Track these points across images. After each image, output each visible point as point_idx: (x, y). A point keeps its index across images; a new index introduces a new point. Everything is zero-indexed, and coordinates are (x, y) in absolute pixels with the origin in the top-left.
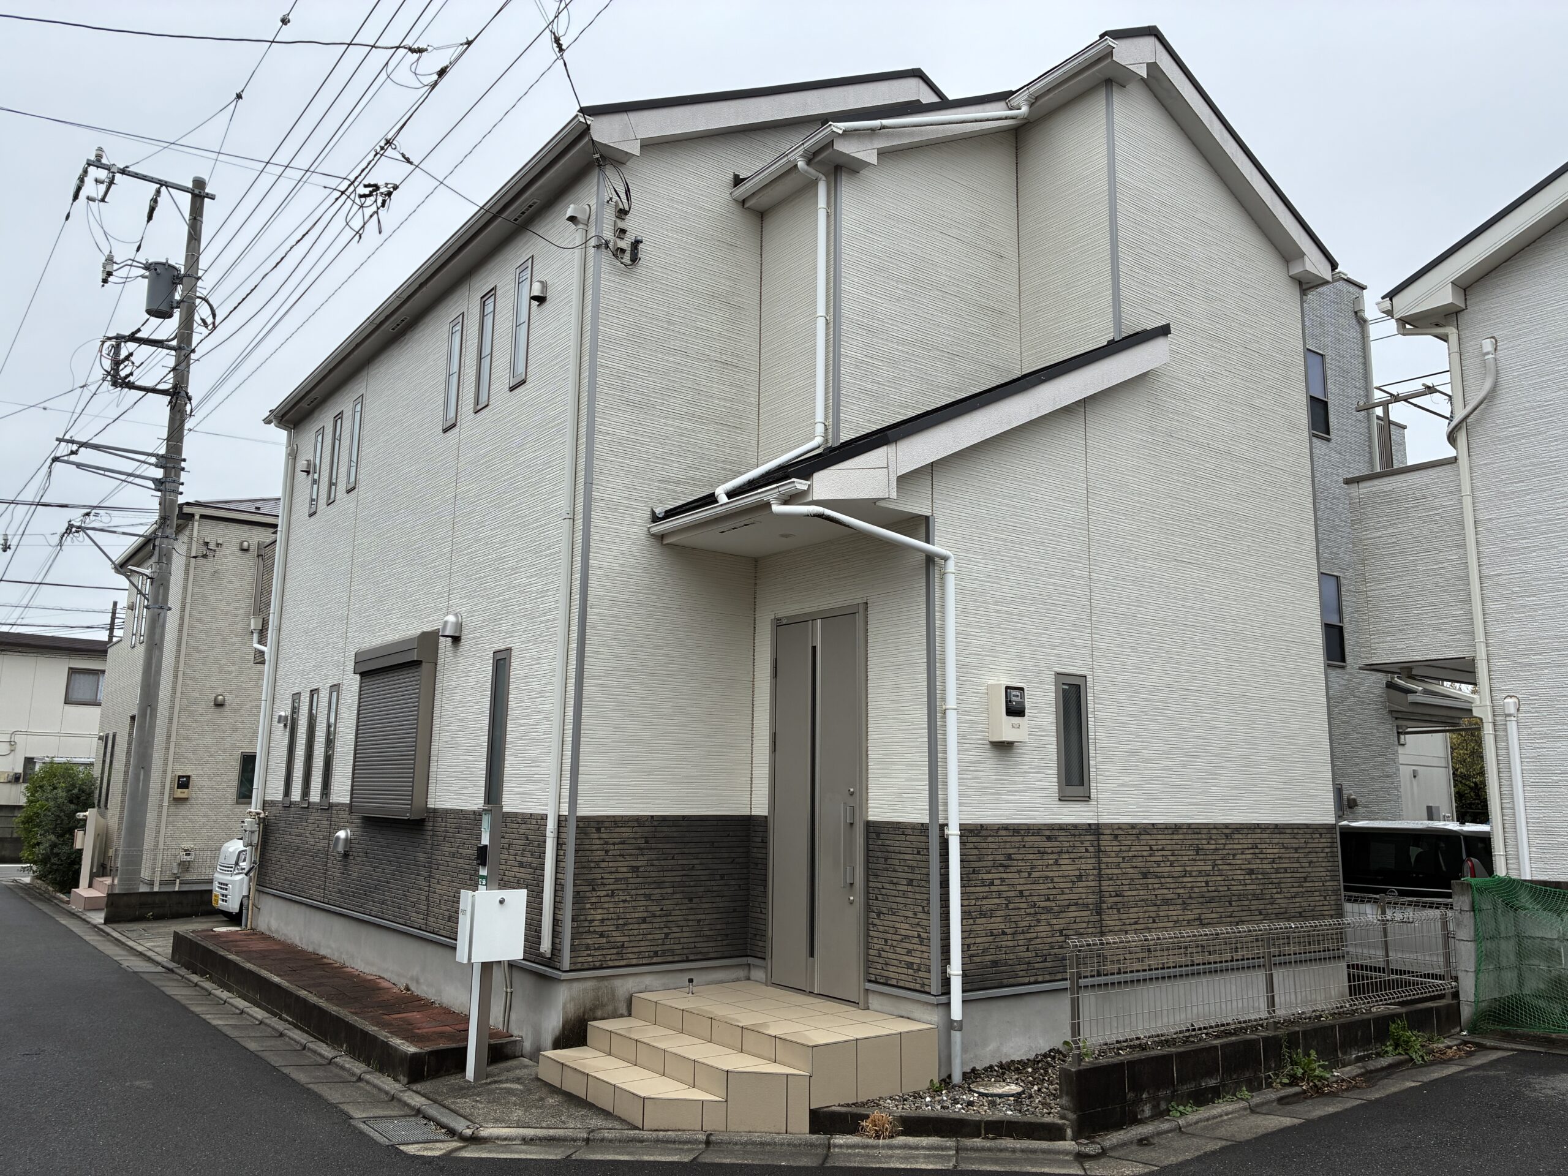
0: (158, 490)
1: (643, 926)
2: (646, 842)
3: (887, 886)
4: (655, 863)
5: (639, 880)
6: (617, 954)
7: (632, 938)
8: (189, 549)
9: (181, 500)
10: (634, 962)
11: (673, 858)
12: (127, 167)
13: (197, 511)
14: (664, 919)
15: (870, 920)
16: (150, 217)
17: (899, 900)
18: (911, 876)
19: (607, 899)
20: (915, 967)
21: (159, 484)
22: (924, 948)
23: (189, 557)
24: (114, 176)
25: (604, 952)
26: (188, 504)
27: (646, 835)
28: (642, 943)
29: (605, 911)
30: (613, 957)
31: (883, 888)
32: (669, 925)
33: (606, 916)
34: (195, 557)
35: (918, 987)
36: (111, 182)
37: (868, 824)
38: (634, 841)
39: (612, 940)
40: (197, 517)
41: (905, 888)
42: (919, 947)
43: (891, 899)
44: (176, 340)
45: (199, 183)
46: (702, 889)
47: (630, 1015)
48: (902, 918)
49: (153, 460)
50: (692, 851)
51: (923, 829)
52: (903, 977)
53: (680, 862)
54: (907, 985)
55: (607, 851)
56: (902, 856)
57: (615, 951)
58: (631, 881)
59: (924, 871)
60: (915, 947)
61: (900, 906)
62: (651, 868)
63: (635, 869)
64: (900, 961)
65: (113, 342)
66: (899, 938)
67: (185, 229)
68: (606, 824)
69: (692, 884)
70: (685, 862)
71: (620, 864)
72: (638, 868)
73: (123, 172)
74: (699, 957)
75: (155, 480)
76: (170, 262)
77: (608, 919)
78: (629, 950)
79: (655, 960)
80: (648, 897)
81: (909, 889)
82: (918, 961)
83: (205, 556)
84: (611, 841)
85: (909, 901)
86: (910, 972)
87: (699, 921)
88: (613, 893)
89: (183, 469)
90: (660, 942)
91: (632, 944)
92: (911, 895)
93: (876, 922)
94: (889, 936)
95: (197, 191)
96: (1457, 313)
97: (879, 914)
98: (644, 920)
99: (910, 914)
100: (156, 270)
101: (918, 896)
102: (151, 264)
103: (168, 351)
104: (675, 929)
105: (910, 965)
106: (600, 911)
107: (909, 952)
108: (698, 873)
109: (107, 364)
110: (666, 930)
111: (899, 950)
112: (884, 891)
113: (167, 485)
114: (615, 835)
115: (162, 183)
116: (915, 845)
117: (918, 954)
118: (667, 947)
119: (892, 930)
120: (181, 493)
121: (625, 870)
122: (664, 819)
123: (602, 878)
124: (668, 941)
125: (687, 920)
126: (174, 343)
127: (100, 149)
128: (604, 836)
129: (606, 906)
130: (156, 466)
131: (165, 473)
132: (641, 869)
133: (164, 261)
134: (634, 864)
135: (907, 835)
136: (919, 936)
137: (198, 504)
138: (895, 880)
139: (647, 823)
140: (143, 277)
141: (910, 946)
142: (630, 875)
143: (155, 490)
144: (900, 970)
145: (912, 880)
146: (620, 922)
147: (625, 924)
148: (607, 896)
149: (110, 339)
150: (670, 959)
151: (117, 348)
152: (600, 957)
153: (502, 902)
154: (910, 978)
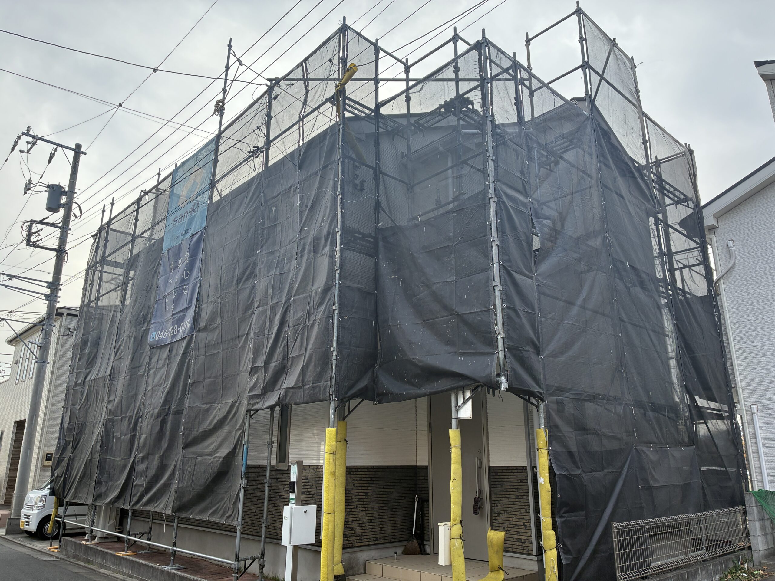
0: (47, 300)
1: (371, 524)
2: (371, 480)
3: (503, 499)
4: (376, 490)
5: (368, 500)
6: (359, 539)
7: (366, 531)
8: (60, 331)
9: (58, 305)
10: (367, 543)
11: (383, 488)
12: (43, 137)
13: (65, 312)
14: (380, 520)
15: (493, 518)
16: (50, 161)
17: (510, 506)
18: (517, 494)
19: (355, 510)
20: (523, 541)
21: (47, 297)
22: (527, 531)
23: (59, 335)
24: (36, 141)
25: (354, 538)
26: (61, 308)
27: (371, 476)
28: (371, 533)
29: (353, 516)
30: (358, 541)
31: (501, 500)
32: (383, 523)
33: (354, 519)
34: (63, 336)
35: (525, 551)
36: (35, 143)
37: (490, 468)
38: (365, 479)
39: (357, 531)
40: (65, 315)
41: (514, 500)
42: (525, 531)
43: (505, 506)
44: (61, 223)
45: (78, 146)
46: (396, 504)
47: (365, 573)
48: (513, 516)
49: (45, 284)
50: (392, 484)
51: (524, 469)
52: (515, 546)
53: (386, 490)
54: (518, 550)
55: (354, 484)
56: (511, 484)
57: (358, 538)
58: (365, 500)
59: (525, 491)
60: (522, 530)
61: (512, 510)
62: (373, 493)
63: (366, 494)
64: (513, 538)
65: (29, 224)
66: (512, 526)
67: (70, 168)
68: (354, 470)
69: (392, 501)
70: (389, 490)
71: (360, 491)
72: (367, 493)
73: (41, 139)
74: (396, 540)
75: (45, 295)
76: (60, 185)
77: (355, 521)
78: (365, 537)
79: (377, 542)
80: (372, 508)
81: (517, 500)
82: (524, 538)
83: (68, 335)
84: (355, 479)
85: (517, 507)
86: (520, 544)
87: (395, 521)
88: (357, 507)
89: (60, 289)
90: (378, 532)
91: (366, 534)
92: (518, 503)
93: (497, 518)
94: (506, 525)
95: (77, 150)
96: (714, 229)
97: (499, 514)
98: (371, 521)
99: (518, 513)
100: (53, 188)
101: (522, 504)
102: (51, 185)
103: (57, 229)
104: (385, 526)
105: (519, 540)
106: (351, 516)
107: (518, 533)
108: (394, 496)
109: (25, 234)
110: (381, 526)
111: (512, 533)
112: (501, 502)
113: (52, 298)
114: (358, 476)
115: (60, 145)
116: (519, 478)
117: (524, 534)
118: (382, 535)
119: (507, 522)
120: (59, 302)
121: (362, 494)
122: (379, 468)
123: (352, 499)
124: (382, 532)
125: (390, 521)
126: (60, 225)
127: (29, 127)
128: (352, 476)
129: (354, 513)
130: (47, 287)
131: (51, 291)
132: (369, 494)
133: (58, 184)
134: (366, 491)
135: (514, 473)
136: (524, 525)
137: (66, 308)
138: (508, 496)
139: (372, 470)
140: (46, 191)
141: (519, 530)
142: (364, 497)
143: (45, 300)
144: (513, 543)
145: (518, 496)
146: (361, 522)
147: (363, 523)
148: (354, 508)
149: (27, 222)
150: (383, 541)
151: (30, 227)
152: (352, 541)
153: (306, 512)
154: (520, 547)
